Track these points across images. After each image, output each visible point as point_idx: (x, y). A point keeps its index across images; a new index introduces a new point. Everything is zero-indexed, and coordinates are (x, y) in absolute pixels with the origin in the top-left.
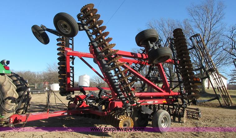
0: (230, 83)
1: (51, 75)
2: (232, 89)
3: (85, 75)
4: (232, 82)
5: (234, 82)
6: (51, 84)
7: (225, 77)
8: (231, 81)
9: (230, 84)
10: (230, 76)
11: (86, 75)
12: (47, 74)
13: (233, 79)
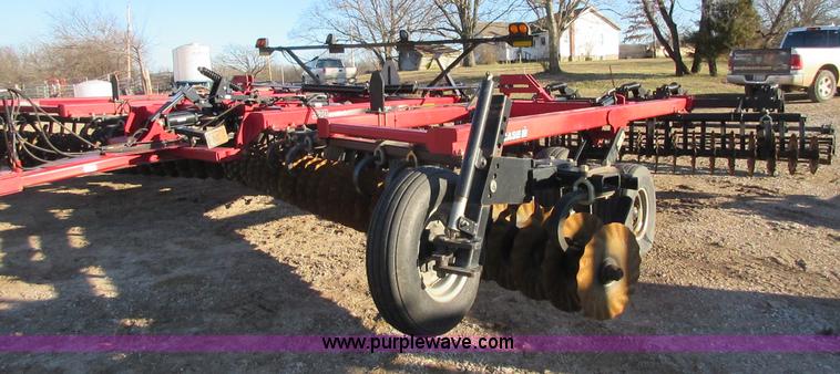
0: (626, 38)
1: (75, 52)
2: (633, 58)
3: (191, 45)
4: (631, 37)
5: (637, 37)
6: (76, 82)
7: (614, 22)
8: (629, 35)
9: (628, 43)
10: (627, 20)
11: (196, 45)
12: (58, 50)
13: (634, 28)
